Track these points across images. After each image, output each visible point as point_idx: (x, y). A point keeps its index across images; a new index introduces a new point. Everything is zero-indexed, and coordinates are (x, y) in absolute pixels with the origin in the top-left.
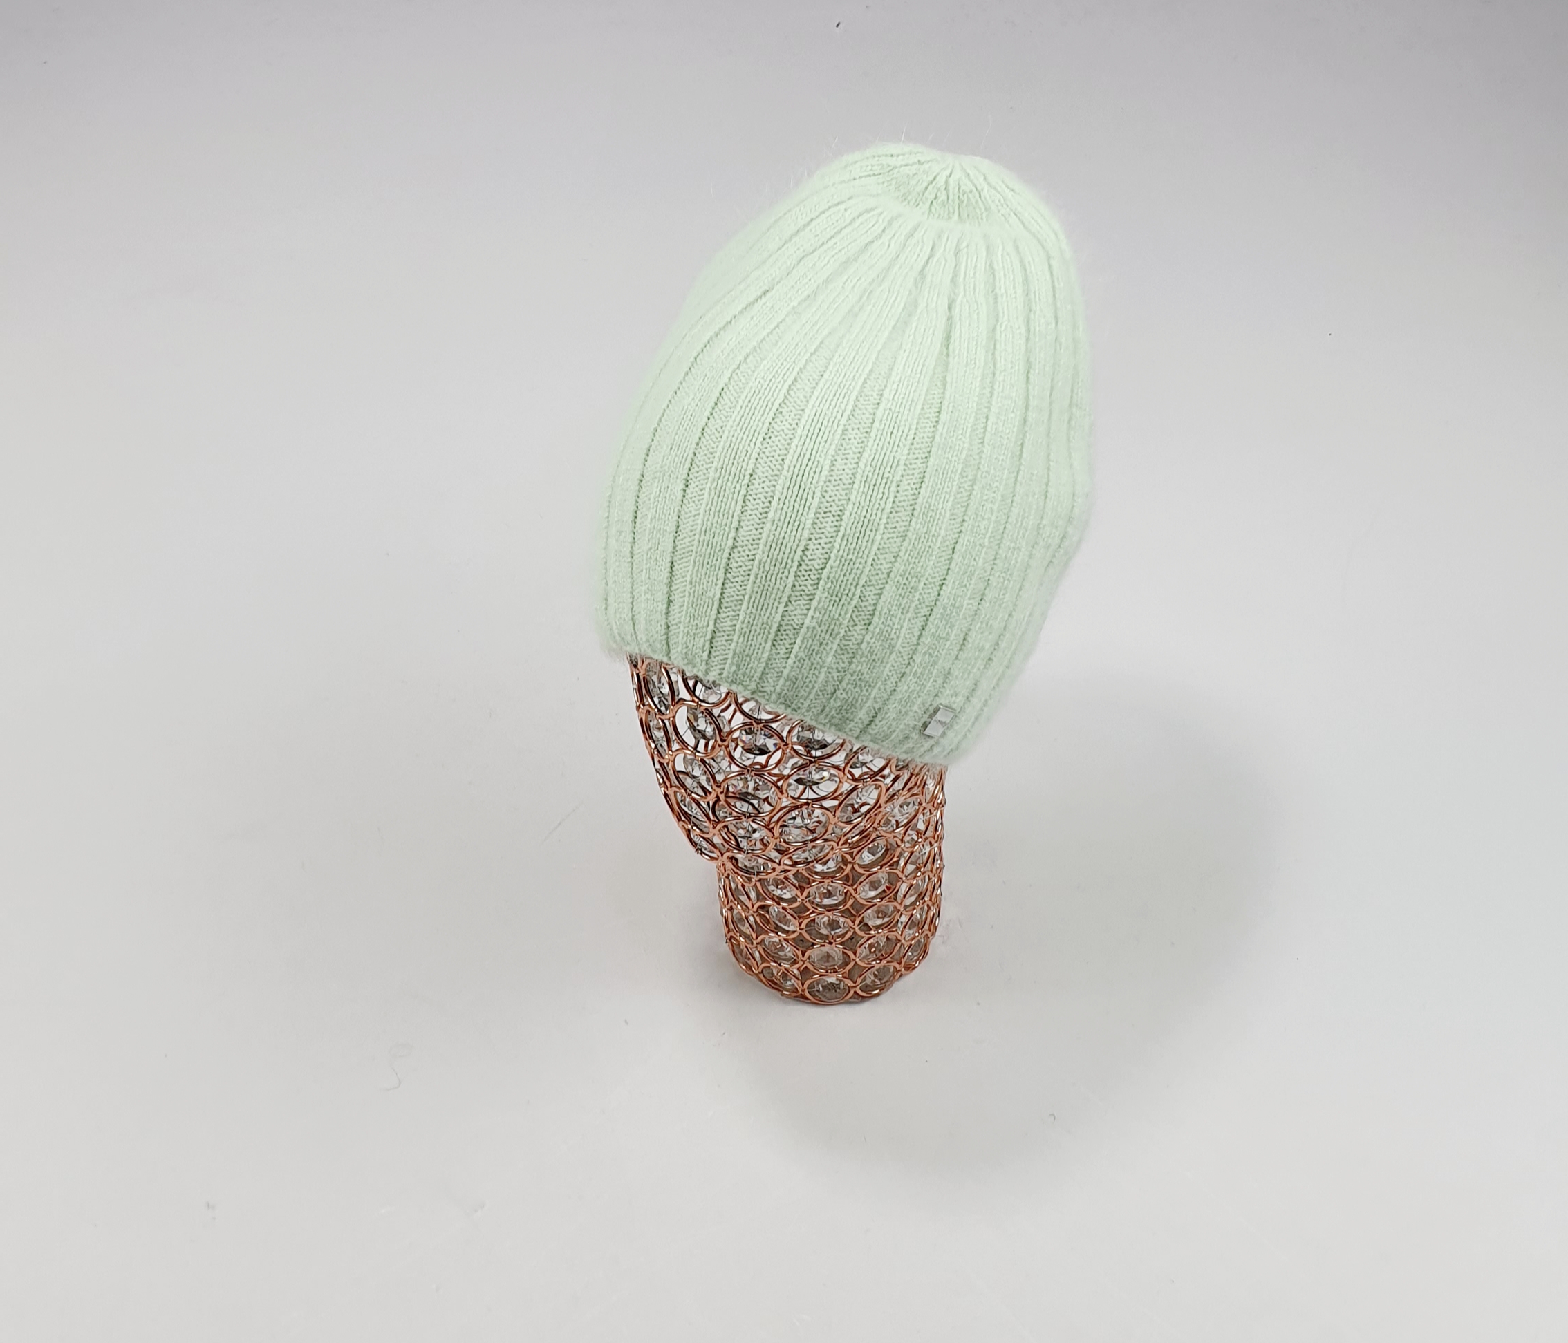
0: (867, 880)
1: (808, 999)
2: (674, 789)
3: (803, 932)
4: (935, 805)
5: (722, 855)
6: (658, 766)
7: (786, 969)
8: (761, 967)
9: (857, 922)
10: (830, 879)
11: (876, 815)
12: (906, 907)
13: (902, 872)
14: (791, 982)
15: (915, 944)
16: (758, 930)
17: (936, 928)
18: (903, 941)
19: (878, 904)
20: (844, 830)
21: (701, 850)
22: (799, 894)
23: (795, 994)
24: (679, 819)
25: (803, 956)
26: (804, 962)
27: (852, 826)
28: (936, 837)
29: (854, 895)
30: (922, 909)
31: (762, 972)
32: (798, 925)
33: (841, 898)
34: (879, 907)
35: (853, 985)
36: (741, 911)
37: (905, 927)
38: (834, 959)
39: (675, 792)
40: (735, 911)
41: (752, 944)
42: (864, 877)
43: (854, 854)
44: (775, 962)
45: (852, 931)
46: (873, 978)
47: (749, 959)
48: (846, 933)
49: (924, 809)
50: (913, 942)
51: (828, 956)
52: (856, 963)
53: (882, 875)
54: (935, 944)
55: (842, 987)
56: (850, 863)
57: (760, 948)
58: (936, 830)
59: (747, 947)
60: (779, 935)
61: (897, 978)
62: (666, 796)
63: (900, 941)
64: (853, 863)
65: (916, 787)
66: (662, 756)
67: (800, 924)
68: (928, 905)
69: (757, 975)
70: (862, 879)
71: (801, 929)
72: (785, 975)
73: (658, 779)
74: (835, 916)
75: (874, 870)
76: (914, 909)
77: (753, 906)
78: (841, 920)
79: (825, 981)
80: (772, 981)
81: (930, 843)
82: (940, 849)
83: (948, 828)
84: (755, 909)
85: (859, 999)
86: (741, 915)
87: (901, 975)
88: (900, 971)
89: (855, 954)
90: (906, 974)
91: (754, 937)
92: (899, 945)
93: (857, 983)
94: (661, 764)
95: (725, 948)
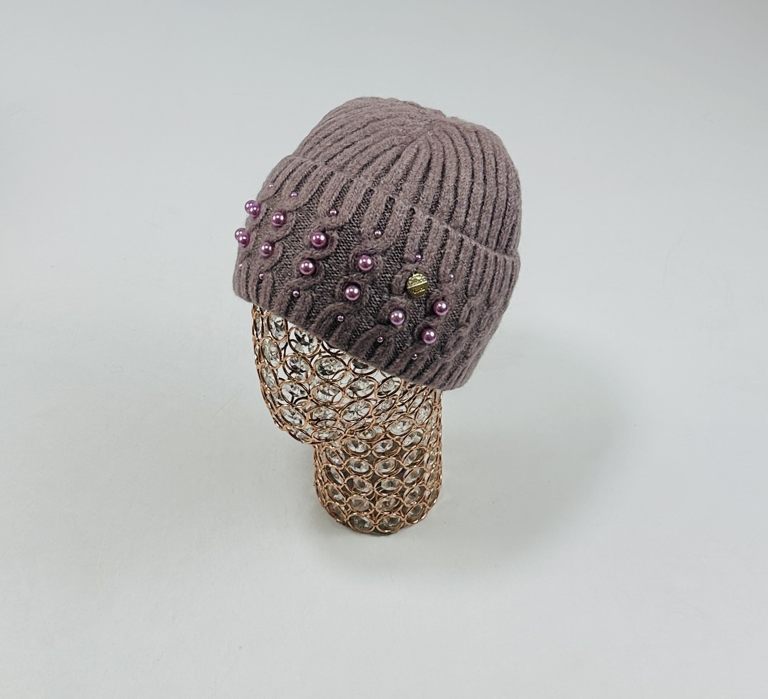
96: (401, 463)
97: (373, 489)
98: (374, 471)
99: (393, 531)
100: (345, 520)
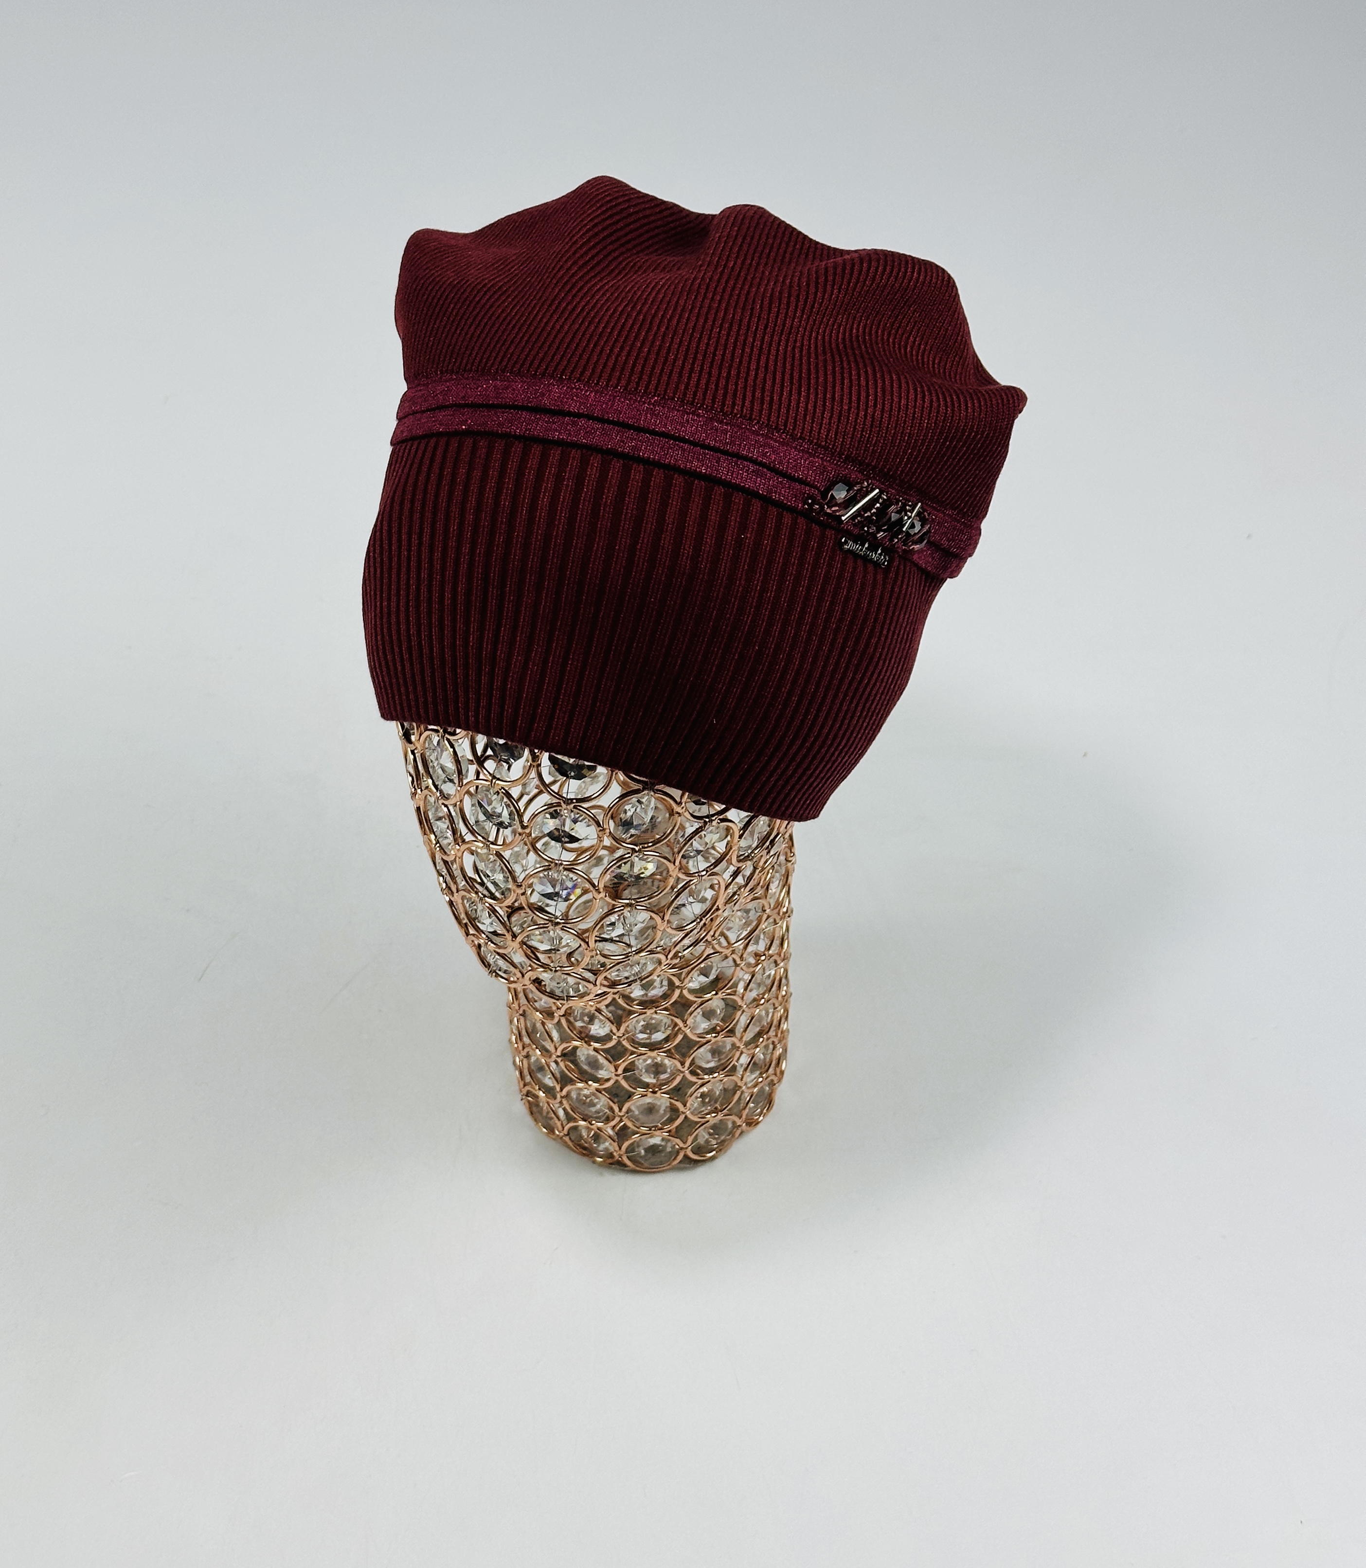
0: (699, 1010)
1: (625, 1165)
2: (462, 893)
3: (620, 1078)
4: (781, 914)
5: (523, 976)
6: (441, 866)
7: (599, 1129)
8: (566, 1128)
9: (687, 1064)
10: (655, 1009)
11: (712, 920)
12: (747, 1044)
13: (742, 998)
14: (607, 1145)
15: (759, 1091)
16: (564, 1081)
17: (782, 1073)
18: (744, 1088)
19: (713, 1040)
20: (673, 940)
21: (495, 971)
22: (615, 1030)
23: (610, 1161)
24: (467, 934)
25: (620, 1110)
26: (619, 1116)
27: (681, 934)
28: (782, 955)
29: (683, 1029)
30: (766, 1047)
31: (568, 1134)
32: (613, 1070)
33: (668, 1032)
34: (716, 1042)
35: (682, 1145)
36: (540, 1057)
37: (746, 1069)
38: (658, 1111)
39: (463, 898)
40: (533, 1059)
41: (555, 1098)
42: (695, 1006)
43: (683, 976)
44: (585, 1121)
45: (682, 1075)
46: (707, 1136)
47: (551, 1118)
48: (674, 1078)
49: (768, 917)
50: (756, 1090)
51: (650, 1109)
52: (686, 1117)
53: (716, 1002)
54: (782, 1093)
55: (669, 1149)
56: (678, 987)
57: (565, 1102)
58: (782, 944)
59: (548, 1103)
60: (590, 1086)
61: (737, 1135)
62: (451, 903)
63: (740, 1087)
64: (682, 988)
65: (759, 887)
66: (445, 853)
67: (616, 1070)
68: (773, 1043)
69: (561, 1138)
70: (692, 1009)
71: (617, 1075)
72: (597, 1138)
73: (440, 884)
74: (659, 1057)
75: (709, 996)
76: (757, 1047)
77: (556, 1049)
78: (667, 1061)
79: (649, 1143)
80: (579, 1145)
81: (776, 962)
82: (786, 971)
83: (793, 945)
84: (559, 1054)
85: (689, 1163)
86: (541, 1063)
87: (742, 1132)
88: (740, 1126)
89: (685, 1106)
90: (748, 1132)
91: (558, 1089)
92: (738, 1093)
93: (689, 1142)
94: (445, 862)
95: (520, 1108)
96: (740, 1003)
97: (683, 1072)
98: (684, 1031)
99: (721, 1150)
100: (615, 1154)
